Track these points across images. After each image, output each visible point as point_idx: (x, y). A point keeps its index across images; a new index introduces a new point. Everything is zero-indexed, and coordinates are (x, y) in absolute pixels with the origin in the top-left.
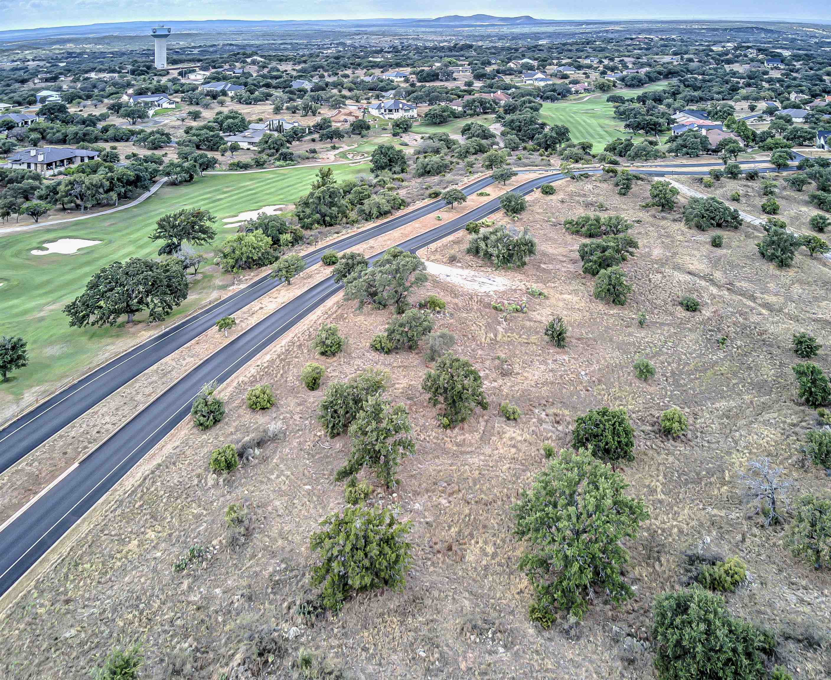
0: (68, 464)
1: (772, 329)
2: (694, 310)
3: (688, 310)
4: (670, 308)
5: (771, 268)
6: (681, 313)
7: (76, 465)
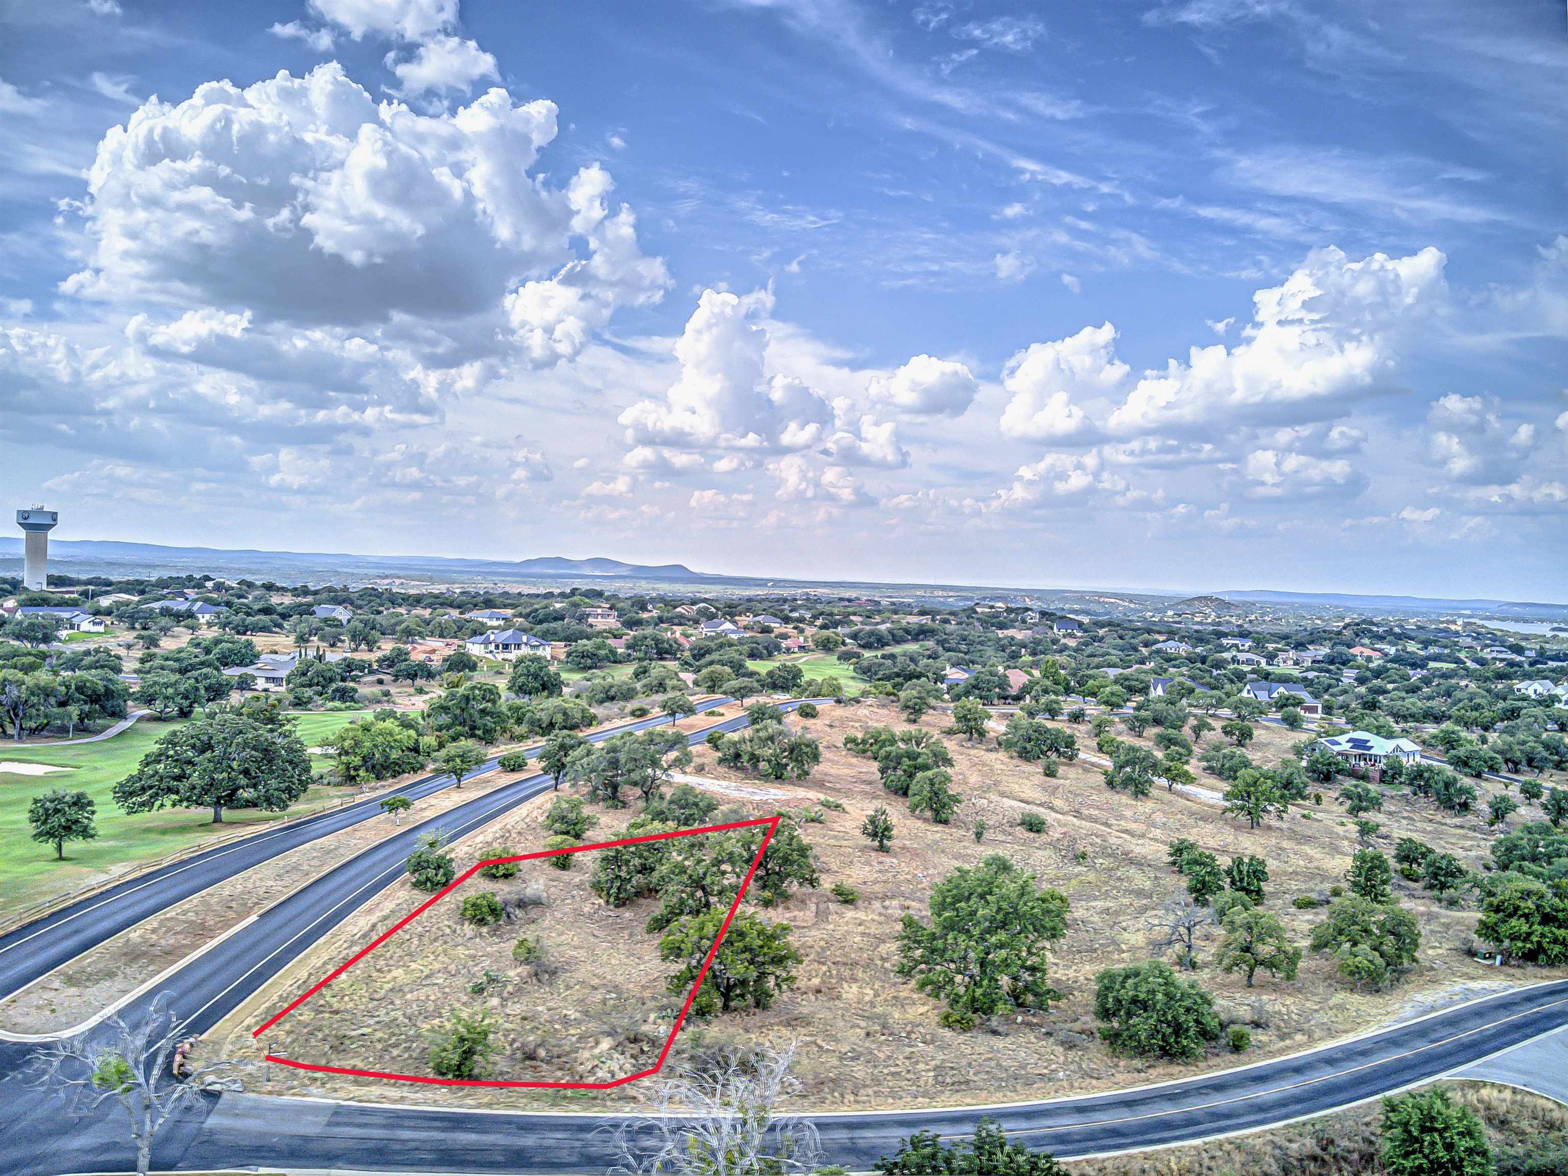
0: (241, 917)
1: (1137, 850)
2: (1038, 831)
3: (1031, 830)
4: (1008, 829)
5: (1124, 799)
6: (1021, 832)
7: (254, 918)
